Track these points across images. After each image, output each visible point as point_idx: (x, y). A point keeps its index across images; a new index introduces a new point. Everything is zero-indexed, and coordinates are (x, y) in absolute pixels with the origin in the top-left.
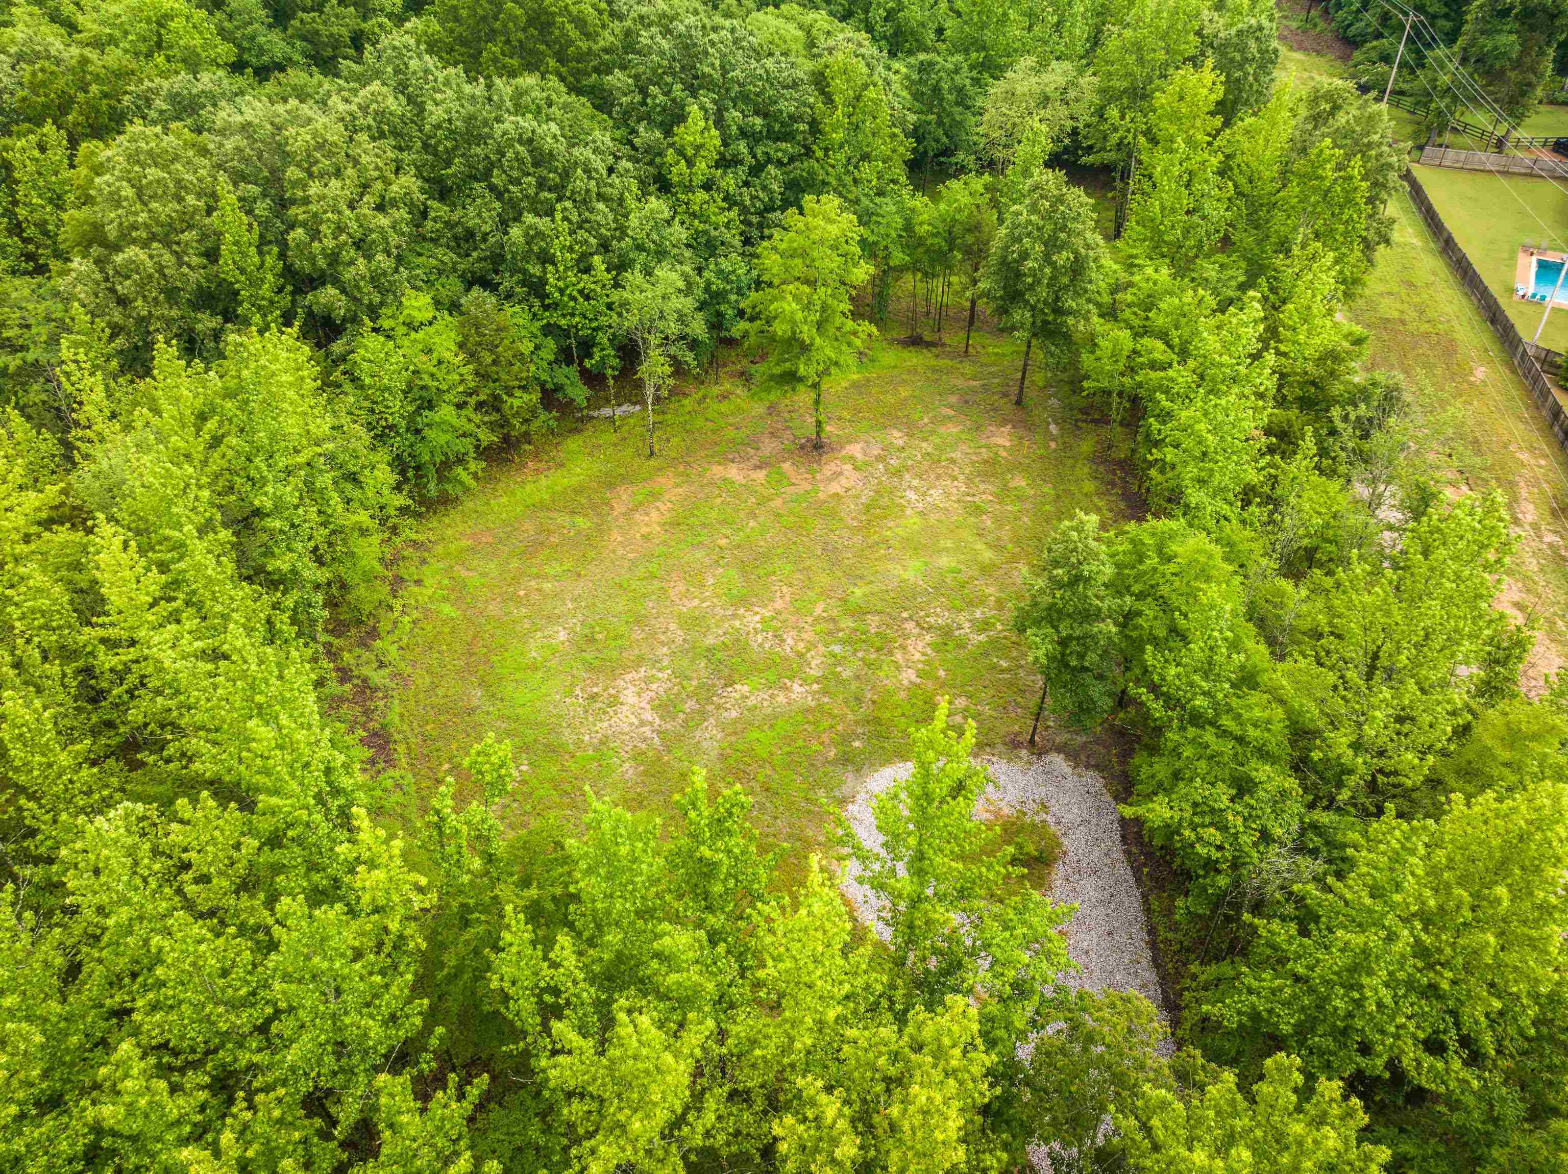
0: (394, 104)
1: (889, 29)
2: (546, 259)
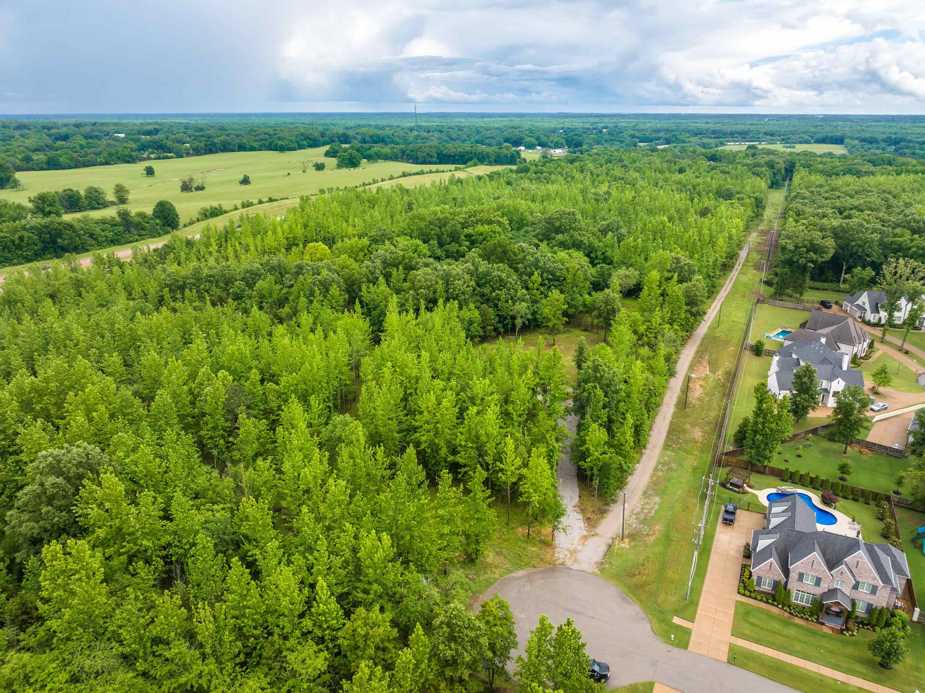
0: (472, 268)
1: (602, 257)
2: (499, 300)
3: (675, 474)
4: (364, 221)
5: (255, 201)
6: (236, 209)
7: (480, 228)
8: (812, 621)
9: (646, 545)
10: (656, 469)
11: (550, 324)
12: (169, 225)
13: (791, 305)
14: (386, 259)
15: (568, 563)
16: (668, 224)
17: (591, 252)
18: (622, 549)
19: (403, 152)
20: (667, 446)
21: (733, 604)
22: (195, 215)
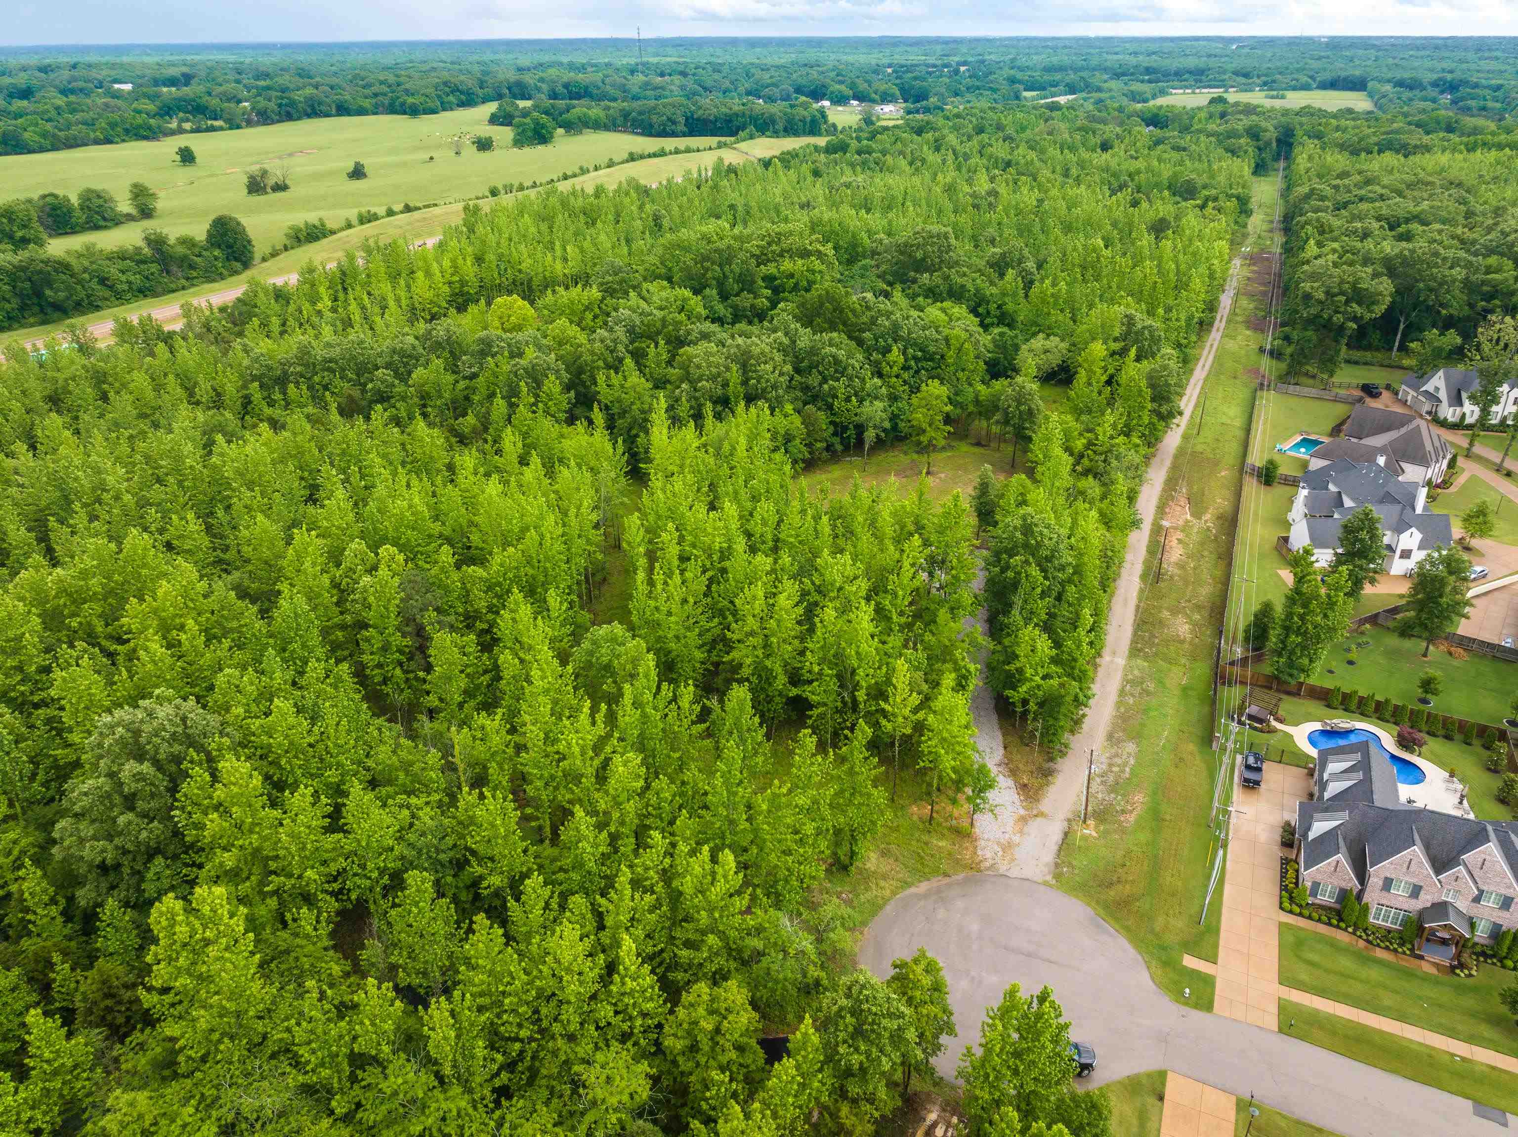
0: (786, 341)
1: (998, 313)
2: (835, 396)
3: (1154, 702)
4: (582, 251)
5: (381, 211)
6: (349, 226)
7: (787, 265)
8: (1404, 953)
9: (1124, 831)
10: (1122, 693)
11: (924, 439)
12: (236, 259)
13: (1314, 392)
14: (634, 327)
15: (1003, 868)
16: (1104, 252)
17: (979, 305)
18: (1085, 838)
19: (626, 115)
20: (1135, 651)
21: (1275, 931)
22: (280, 239)
